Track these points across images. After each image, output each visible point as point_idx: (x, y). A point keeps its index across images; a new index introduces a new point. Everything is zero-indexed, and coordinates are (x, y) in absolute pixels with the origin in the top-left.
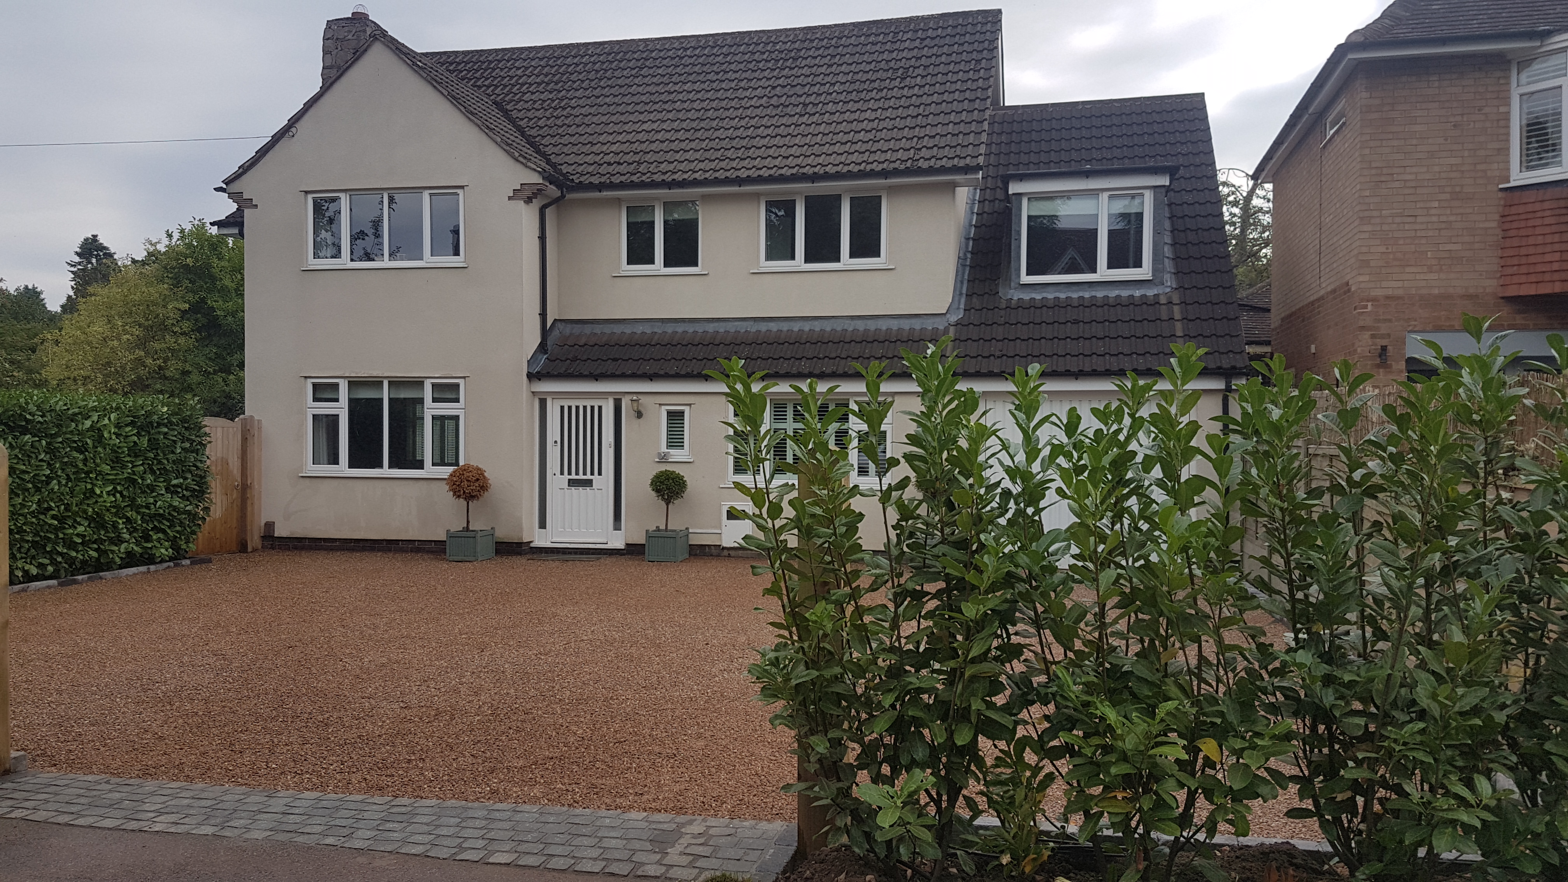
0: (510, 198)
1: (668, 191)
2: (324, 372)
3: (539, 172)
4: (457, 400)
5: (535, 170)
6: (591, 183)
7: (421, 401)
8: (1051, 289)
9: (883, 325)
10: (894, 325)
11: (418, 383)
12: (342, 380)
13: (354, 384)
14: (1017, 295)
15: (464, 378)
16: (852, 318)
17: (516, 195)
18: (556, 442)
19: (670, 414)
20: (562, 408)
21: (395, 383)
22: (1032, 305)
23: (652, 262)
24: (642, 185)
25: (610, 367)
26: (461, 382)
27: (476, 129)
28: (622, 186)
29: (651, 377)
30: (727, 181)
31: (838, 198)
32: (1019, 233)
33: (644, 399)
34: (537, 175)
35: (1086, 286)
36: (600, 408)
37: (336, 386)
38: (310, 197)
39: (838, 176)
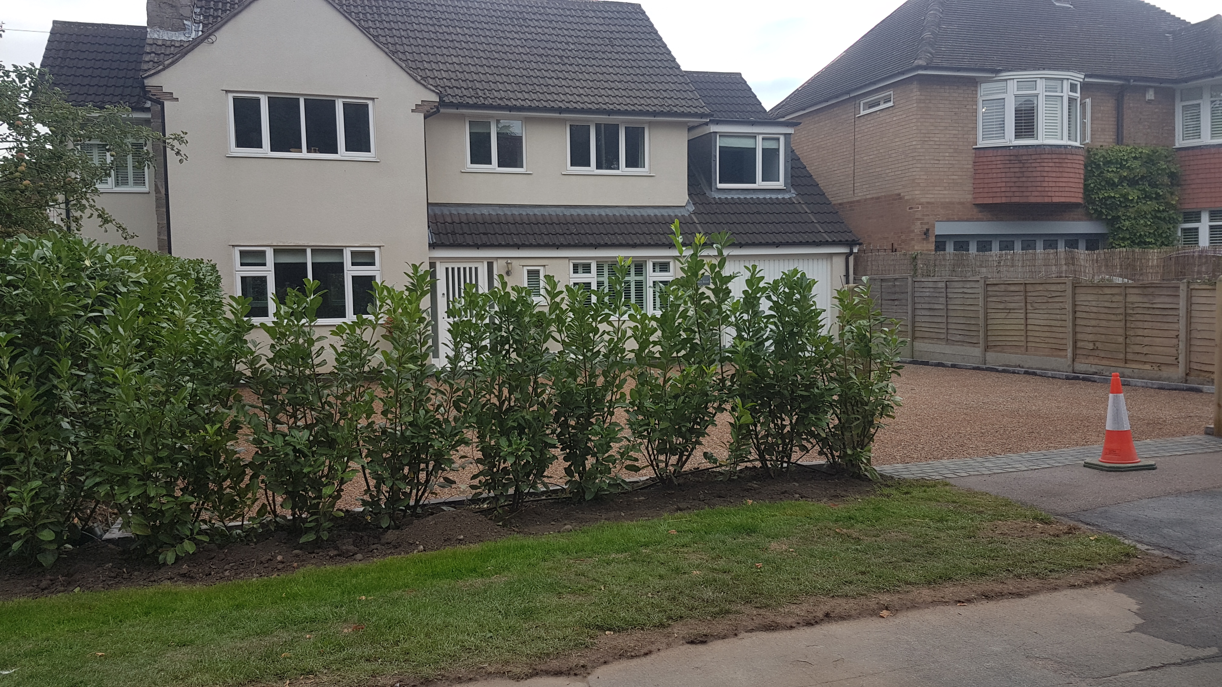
0: (413, 111)
2: (252, 243)
4: (373, 264)
5: (433, 91)
7: (342, 264)
8: (733, 192)
11: (339, 251)
12: (269, 248)
13: (277, 251)
14: (717, 196)
15: (379, 247)
17: (417, 109)
18: (443, 294)
19: (529, 272)
20: (447, 269)
21: (316, 251)
23: (490, 163)
24: (484, 107)
26: (377, 250)
27: (383, 55)
30: (552, 110)
31: (616, 127)
32: (716, 156)
33: (515, 263)
34: (434, 95)
35: (752, 191)
36: (476, 269)
37: (264, 252)
38: (230, 97)
39: (619, 112)
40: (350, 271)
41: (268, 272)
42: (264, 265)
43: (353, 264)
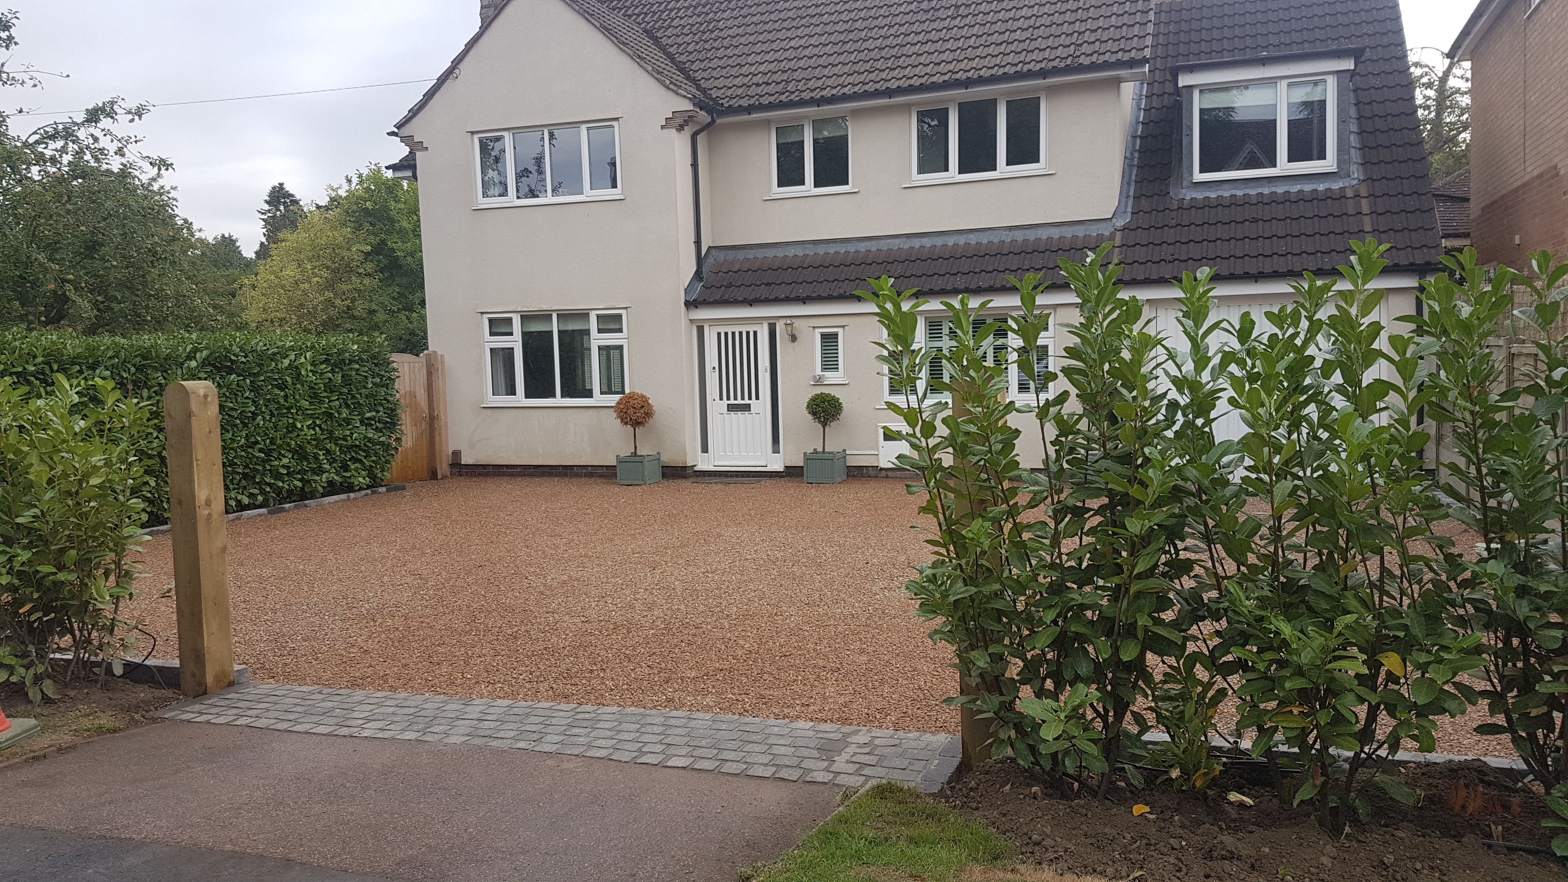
0: (663, 127)
1: (816, 108)
2: (499, 307)
3: (690, 98)
4: (620, 330)
5: (685, 97)
6: (740, 106)
7: (587, 332)
8: (1227, 186)
9: (1043, 234)
10: (1055, 233)
11: (584, 315)
12: (516, 314)
13: (526, 318)
14: (1189, 195)
15: (626, 308)
16: (1011, 228)
17: (668, 123)
18: (714, 368)
19: (824, 336)
20: (719, 334)
21: (563, 316)
22: (1206, 204)
23: (802, 182)
24: (791, 104)
25: (764, 292)
26: (623, 312)
27: (628, 59)
28: (771, 107)
29: (804, 300)
30: (877, 94)
31: (993, 103)
32: (1191, 128)
33: (797, 323)
34: (687, 102)
35: (1265, 182)
36: (755, 333)
37: (510, 320)
38: (476, 138)
39: (993, 80)
40: (597, 340)
41: (515, 342)
42: (511, 334)
43: (600, 331)
